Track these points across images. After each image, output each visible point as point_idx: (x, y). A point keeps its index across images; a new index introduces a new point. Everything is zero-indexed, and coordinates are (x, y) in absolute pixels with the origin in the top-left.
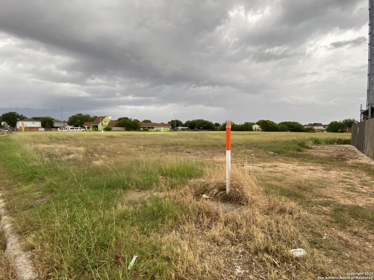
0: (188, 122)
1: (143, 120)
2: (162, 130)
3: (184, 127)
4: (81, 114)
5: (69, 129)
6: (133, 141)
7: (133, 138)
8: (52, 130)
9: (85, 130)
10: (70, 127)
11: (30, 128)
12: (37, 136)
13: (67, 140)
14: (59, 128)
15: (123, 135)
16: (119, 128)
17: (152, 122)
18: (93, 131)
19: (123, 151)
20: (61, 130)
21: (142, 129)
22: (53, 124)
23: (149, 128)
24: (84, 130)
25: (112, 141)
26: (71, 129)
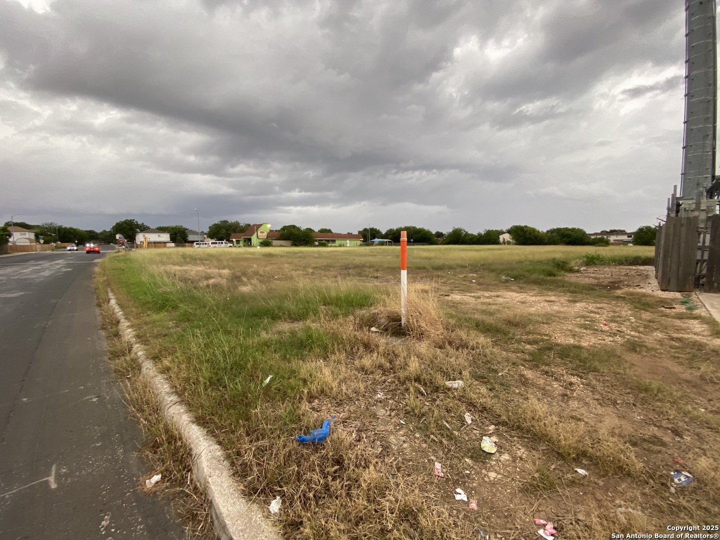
0: (391, 230)
1: (320, 229)
2: (348, 245)
3: (383, 240)
4: (227, 222)
5: (210, 244)
6: (300, 261)
7: (300, 257)
8: (185, 246)
9: (233, 245)
10: (210, 241)
11: (155, 243)
12: (165, 254)
13: (206, 260)
14: (195, 243)
15: (288, 253)
16: (282, 242)
17: (333, 231)
18: (244, 246)
19: (282, 275)
20: (198, 246)
21: (317, 243)
22: (187, 236)
23: (328, 241)
24: (231, 245)
25: (270, 262)
26: (212, 243)
